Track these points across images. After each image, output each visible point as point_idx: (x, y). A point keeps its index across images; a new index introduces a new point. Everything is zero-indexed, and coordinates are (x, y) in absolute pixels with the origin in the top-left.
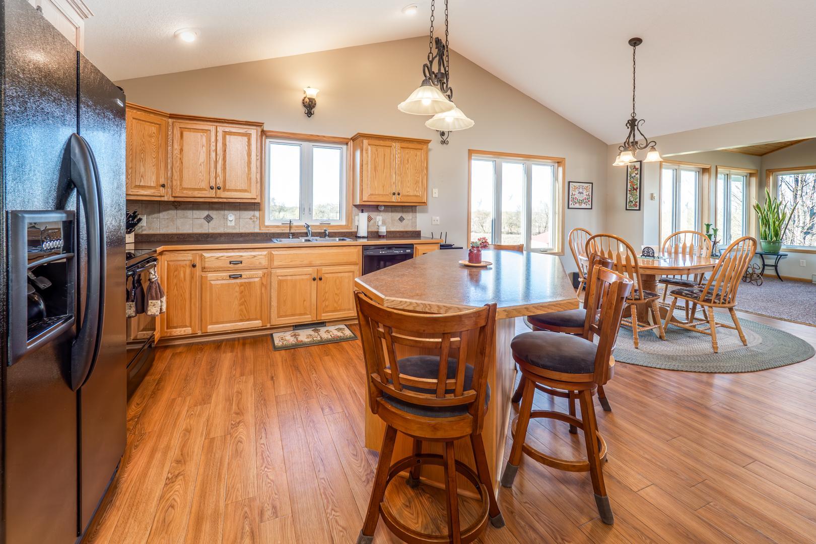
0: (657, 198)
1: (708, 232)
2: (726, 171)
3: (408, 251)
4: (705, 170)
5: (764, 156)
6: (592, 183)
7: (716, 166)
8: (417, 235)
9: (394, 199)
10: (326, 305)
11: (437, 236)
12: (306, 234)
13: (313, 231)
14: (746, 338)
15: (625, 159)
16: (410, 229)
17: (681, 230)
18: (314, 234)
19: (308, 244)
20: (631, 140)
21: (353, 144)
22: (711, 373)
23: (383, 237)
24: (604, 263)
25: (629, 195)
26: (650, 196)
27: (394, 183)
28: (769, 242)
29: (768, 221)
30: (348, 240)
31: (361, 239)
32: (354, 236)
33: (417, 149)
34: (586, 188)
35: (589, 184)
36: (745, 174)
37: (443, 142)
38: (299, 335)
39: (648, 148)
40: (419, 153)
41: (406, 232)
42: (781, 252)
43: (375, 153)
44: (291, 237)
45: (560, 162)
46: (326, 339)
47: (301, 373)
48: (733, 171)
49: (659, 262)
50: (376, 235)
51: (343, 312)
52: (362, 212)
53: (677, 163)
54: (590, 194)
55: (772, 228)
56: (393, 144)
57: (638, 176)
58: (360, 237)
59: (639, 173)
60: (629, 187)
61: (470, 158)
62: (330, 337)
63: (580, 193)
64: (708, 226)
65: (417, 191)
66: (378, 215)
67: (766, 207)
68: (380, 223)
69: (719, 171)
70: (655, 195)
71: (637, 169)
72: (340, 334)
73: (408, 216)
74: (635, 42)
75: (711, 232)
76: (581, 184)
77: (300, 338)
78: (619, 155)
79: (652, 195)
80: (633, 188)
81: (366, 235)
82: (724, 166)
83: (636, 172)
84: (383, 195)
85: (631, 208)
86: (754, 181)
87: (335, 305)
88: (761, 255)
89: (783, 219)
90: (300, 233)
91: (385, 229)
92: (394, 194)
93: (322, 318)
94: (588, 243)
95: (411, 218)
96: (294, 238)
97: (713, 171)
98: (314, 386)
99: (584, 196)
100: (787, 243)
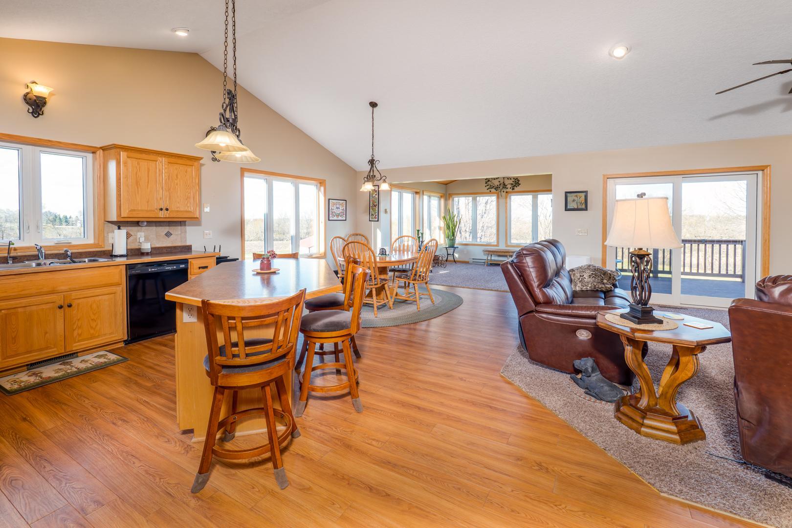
0: (389, 212)
1: (418, 235)
2: (429, 194)
3: (182, 266)
4: (417, 193)
5: (449, 185)
6: (346, 201)
7: (423, 191)
8: (188, 249)
9: (162, 214)
10: (78, 334)
11: (210, 250)
12: (36, 257)
13: (47, 252)
14: (434, 299)
15: (368, 187)
16: (179, 244)
17: (404, 235)
18: (47, 257)
19: (40, 269)
20: (371, 174)
21: (104, 154)
22: (416, 323)
23: (147, 254)
24: (356, 262)
25: (371, 210)
26: (384, 210)
27: (161, 198)
28: (450, 240)
29: (449, 227)
30: (101, 260)
31: (119, 258)
32: (110, 255)
33: (187, 165)
34: (342, 204)
35: (343, 201)
36: (438, 196)
37: (214, 159)
38: (42, 373)
39: (382, 181)
40: (189, 169)
41: (175, 247)
42: (455, 246)
43: (136, 168)
44: (10, 262)
45: (322, 183)
46: (85, 369)
47: (65, 404)
48: (432, 194)
49: (390, 258)
50: (139, 253)
51: (104, 338)
52: (119, 228)
53: (401, 187)
54: (345, 209)
55: (451, 231)
56: (159, 158)
57: (377, 196)
58: (116, 256)
59: (378, 194)
60: (371, 204)
61: (242, 176)
62: (91, 365)
63: (337, 208)
64: (418, 231)
65: (188, 207)
66: (138, 231)
67: (448, 217)
68: (142, 240)
69: (425, 194)
70: (387, 210)
71: (376, 191)
72: (102, 360)
73: (176, 231)
74: (373, 105)
75: (420, 235)
76: (338, 201)
77: (44, 375)
78: (364, 184)
79: (386, 210)
80: (374, 205)
81: (124, 252)
82: (427, 191)
83: (376, 194)
84: (147, 211)
85: (372, 220)
86: (442, 201)
87: (92, 331)
88: (446, 248)
89: (456, 225)
90: (25, 256)
91: (150, 245)
92: (161, 209)
93: (74, 349)
94: (344, 248)
95: (180, 233)
96: (16, 263)
97: (421, 193)
98: (93, 410)
99: (341, 211)
100: (458, 240)
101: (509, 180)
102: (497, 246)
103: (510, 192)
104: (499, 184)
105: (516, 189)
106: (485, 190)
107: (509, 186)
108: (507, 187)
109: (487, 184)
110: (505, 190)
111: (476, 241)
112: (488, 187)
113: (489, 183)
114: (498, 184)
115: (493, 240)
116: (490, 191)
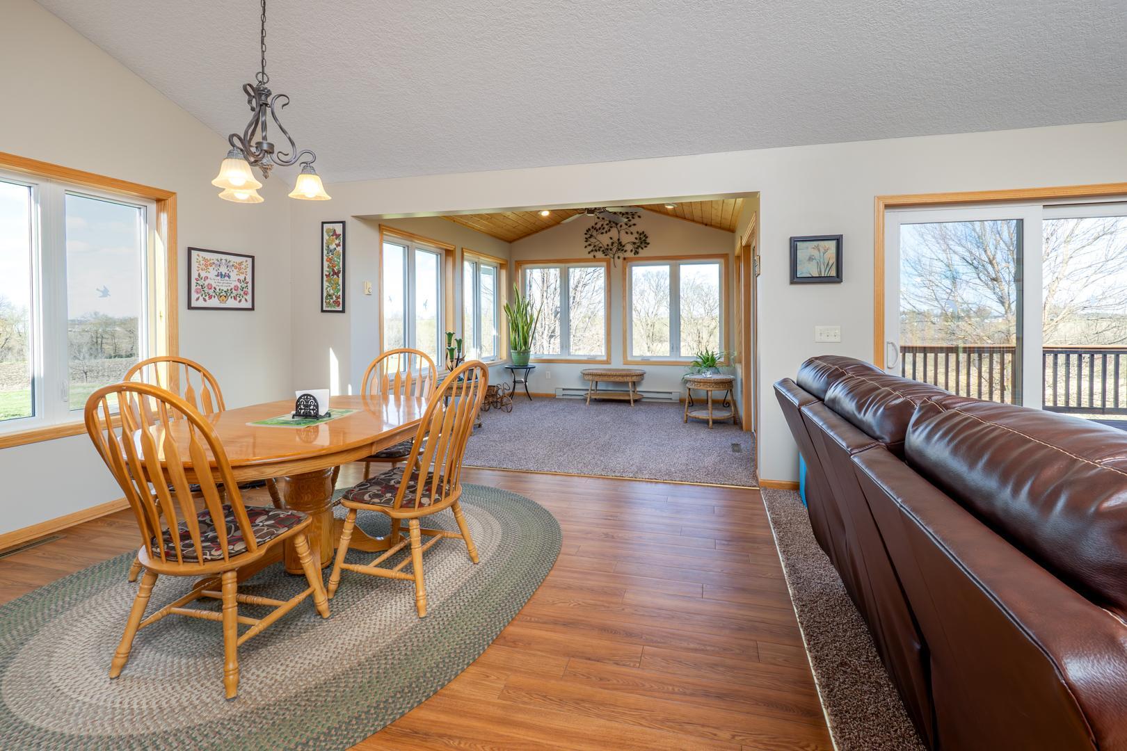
0: (374, 290)
1: (449, 344)
2: (475, 258)
4: (449, 253)
5: (516, 243)
6: (253, 257)
7: (462, 249)
25: (326, 284)
26: (361, 287)
28: (519, 353)
29: (517, 326)
34: (238, 267)
35: (244, 259)
36: (495, 264)
42: (530, 364)
45: (162, 200)
48: (483, 259)
53: (408, 235)
54: (249, 279)
55: (521, 334)
57: (340, 249)
59: (341, 244)
60: (325, 268)
63: (220, 275)
64: (450, 335)
67: (515, 307)
69: (465, 257)
70: (370, 285)
71: (338, 236)
76: (224, 257)
79: (365, 284)
80: (333, 270)
82: (471, 251)
83: (337, 242)
85: (329, 309)
86: (504, 273)
88: (512, 369)
89: (531, 323)
97: (459, 254)
99: (233, 282)
100: (535, 352)
101: (630, 234)
102: (608, 362)
103: (631, 259)
104: (610, 244)
105: (643, 253)
106: (584, 253)
107: (629, 247)
108: (625, 248)
109: (589, 243)
110: (621, 255)
111: (569, 354)
112: (590, 248)
113: (592, 240)
114: (609, 242)
115: (600, 352)
116: (594, 256)
